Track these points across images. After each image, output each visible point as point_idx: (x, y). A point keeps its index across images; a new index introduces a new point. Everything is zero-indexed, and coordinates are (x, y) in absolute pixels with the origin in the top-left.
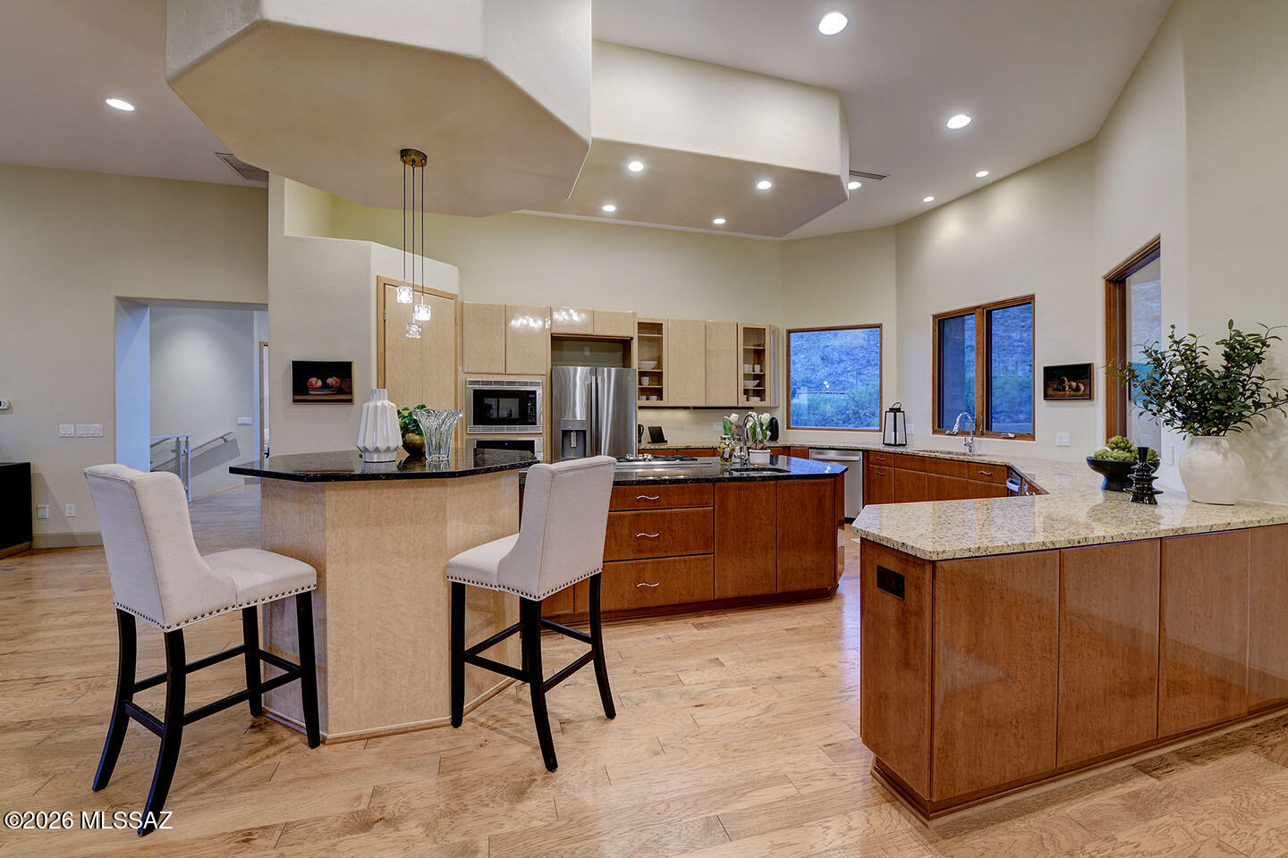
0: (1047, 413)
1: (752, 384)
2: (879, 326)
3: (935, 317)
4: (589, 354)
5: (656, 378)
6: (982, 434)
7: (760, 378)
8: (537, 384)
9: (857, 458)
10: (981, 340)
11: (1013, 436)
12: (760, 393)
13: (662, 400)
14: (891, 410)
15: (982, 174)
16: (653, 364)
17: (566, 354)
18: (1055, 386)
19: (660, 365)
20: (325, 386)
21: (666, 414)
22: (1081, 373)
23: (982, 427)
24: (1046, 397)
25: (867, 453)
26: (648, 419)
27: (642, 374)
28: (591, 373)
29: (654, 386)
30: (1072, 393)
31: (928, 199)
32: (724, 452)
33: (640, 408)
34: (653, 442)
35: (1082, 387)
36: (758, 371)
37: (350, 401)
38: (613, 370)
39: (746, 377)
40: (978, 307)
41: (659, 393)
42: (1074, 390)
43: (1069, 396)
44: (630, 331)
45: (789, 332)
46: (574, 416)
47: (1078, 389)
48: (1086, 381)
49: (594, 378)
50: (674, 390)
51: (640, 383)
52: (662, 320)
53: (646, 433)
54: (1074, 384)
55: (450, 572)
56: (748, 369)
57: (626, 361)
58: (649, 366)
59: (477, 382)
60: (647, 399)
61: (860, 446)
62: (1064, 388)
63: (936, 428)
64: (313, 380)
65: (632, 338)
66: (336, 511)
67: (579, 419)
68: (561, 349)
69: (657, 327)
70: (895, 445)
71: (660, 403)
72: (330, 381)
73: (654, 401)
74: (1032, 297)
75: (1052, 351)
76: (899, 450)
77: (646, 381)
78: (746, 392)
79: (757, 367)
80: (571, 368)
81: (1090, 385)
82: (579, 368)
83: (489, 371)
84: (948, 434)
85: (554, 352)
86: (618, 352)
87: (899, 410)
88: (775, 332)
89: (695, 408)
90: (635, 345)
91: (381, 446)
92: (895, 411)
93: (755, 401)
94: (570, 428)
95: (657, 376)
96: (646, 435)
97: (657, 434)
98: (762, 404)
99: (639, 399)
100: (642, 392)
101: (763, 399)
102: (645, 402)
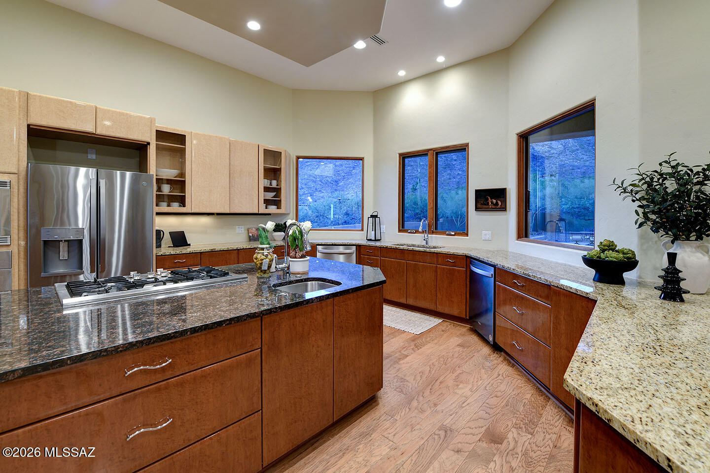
0: (476, 219)
1: (270, 195)
2: (362, 159)
3: (400, 155)
4: (94, 157)
5: (179, 186)
6: (433, 233)
7: (277, 191)
9: (352, 251)
10: (432, 172)
11: (453, 233)
13: (184, 206)
14: (372, 216)
16: (174, 171)
18: (482, 202)
19: (182, 173)
21: (189, 220)
22: (500, 194)
23: (433, 228)
24: (477, 209)
25: (359, 247)
26: (168, 224)
27: (159, 181)
29: (175, 193)
30: (493, 207)
32: (261, 264)
33: (158, 214)
34: (174, 247)
35: (500, 203)
36: (274, 185)
38: (128, 174)
39: (266, 189)
40: (430, 150)
41: (182, 201)
42: (494, 205)
43: (491, 208)
44: (146, 136)
45: (298, 158)
47: (497, 204)
48: (502, 199)
50: (195, 197)
51: (159, 189)
52: (185, 132)
53: (167, 236)
54: (494, 201)
56: (266, 183)
57: (142, 166)
58: (170, 173)
60: (169, 205)
61: (354, 242)
62: (488, 203)
63: (401, 229)
65: (149, 144)
69: (180, 139)
70: (376, 240)
71: (182, 209)
73: (175, 207)
74: (467, 145)
75: (480, 179)
76: (378, 244)
77: (166, 189)
78: (265, 201)
79: (274, 182)
80: (69, 169)
81: (504, 202)
82: (81, 169)
84: (409, 233)
88: (288, 156)
89: (218, 214)
90: (152, 151)
92: (374, 217)
93: (272, 209)
94: (56, 238)
95: (179, 184)
96: (167, 240)
97: (179, 239)
98: (279, 211)
99: (157, 205)
100: (160, 198)
101: (279, 207)
102: (164, 208)
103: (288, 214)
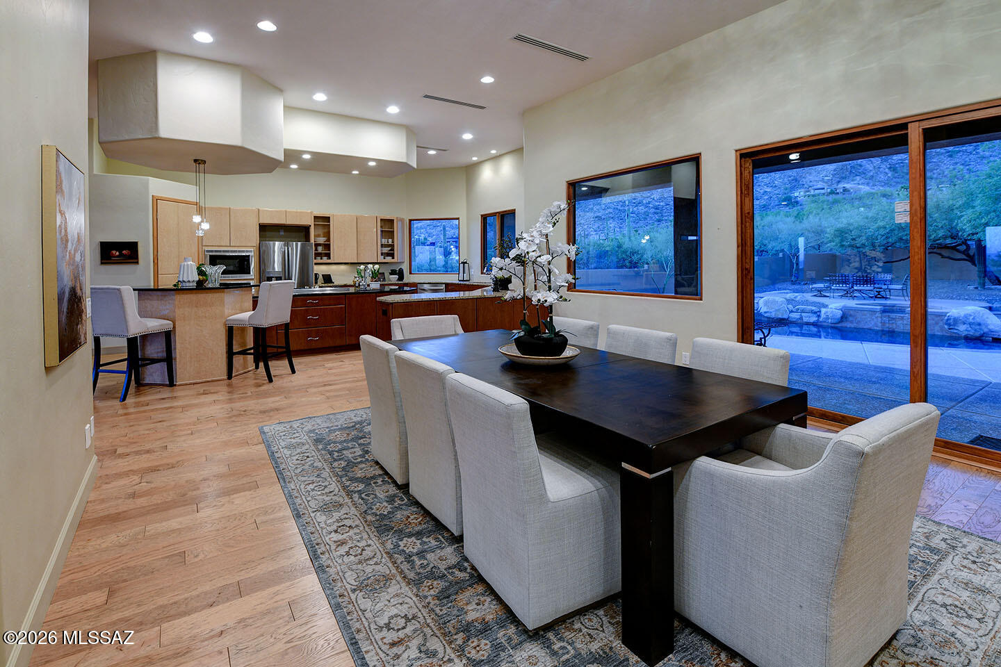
1: (386, 250)
2: (458, 219)
3: (482, 216)
4: (283, 233)
5: (327, 248)
7: (392, 246)
8: (251, 251)
9: (442, 288)
10: (498, 229)
12: (392, 255)
13: (330, 259)
14: (462, 263)
15: (493, 152)
16: (325, 239)
17: (268, 234)
19: (329, 240)
20: (121, 255)
21: (334, 267)
25: (449, 285)
26: (321, 270)
27: (317, 245)
28: (285, 245)
29: (325, 251)
31: (475, 159)
33: (316, 264)
34: (325, 283)
36: (390, 243)
37: (137, 263)
38: (299, 243)
39: (382, 246)
40: (496, 213)
41: (328, 256)
44: (309, 221)
45: (410, 221)
46: (274, 268)
49: (286, 248)
50: (336, 254)
51: (316, 250)
52: (330, 215)
53: (321, 277)
55: (227, 323)
56: (383, 241)
57: (307, 238)
58: (322, 240)
59: (212, 251)
60: (321, 259)
61: (444, 282)
64: (114, 252)
65: (310, 225)
66: (180, 302)
67: (277, 270)
68: (265, 231)
69: (327, 219)
70: (463, 281)
71: (329, 261)
72: (124, 252)
73: (325, 260)
76: (467, 283)
77: (320, 249)
78: (382, 254)
79: (390, 241)
80: (271, 242)
82: (277, 243)
83: (219, 245)
85: (261, 233)
86: (302, 232)
87: (466, 263)
88: (402, 220)
89: (351, 263)
90: (312, 229)
91: (191, 279)
92: (464, 263)
93: (389, 259)
94: (271, 275)
95: (327, 246)
97: (328, 279)
98: (393, 260)
99: (315, 259)
100: (317, 255)
101: (393, 258)
102: (319, 260)
103: (403, 262)
